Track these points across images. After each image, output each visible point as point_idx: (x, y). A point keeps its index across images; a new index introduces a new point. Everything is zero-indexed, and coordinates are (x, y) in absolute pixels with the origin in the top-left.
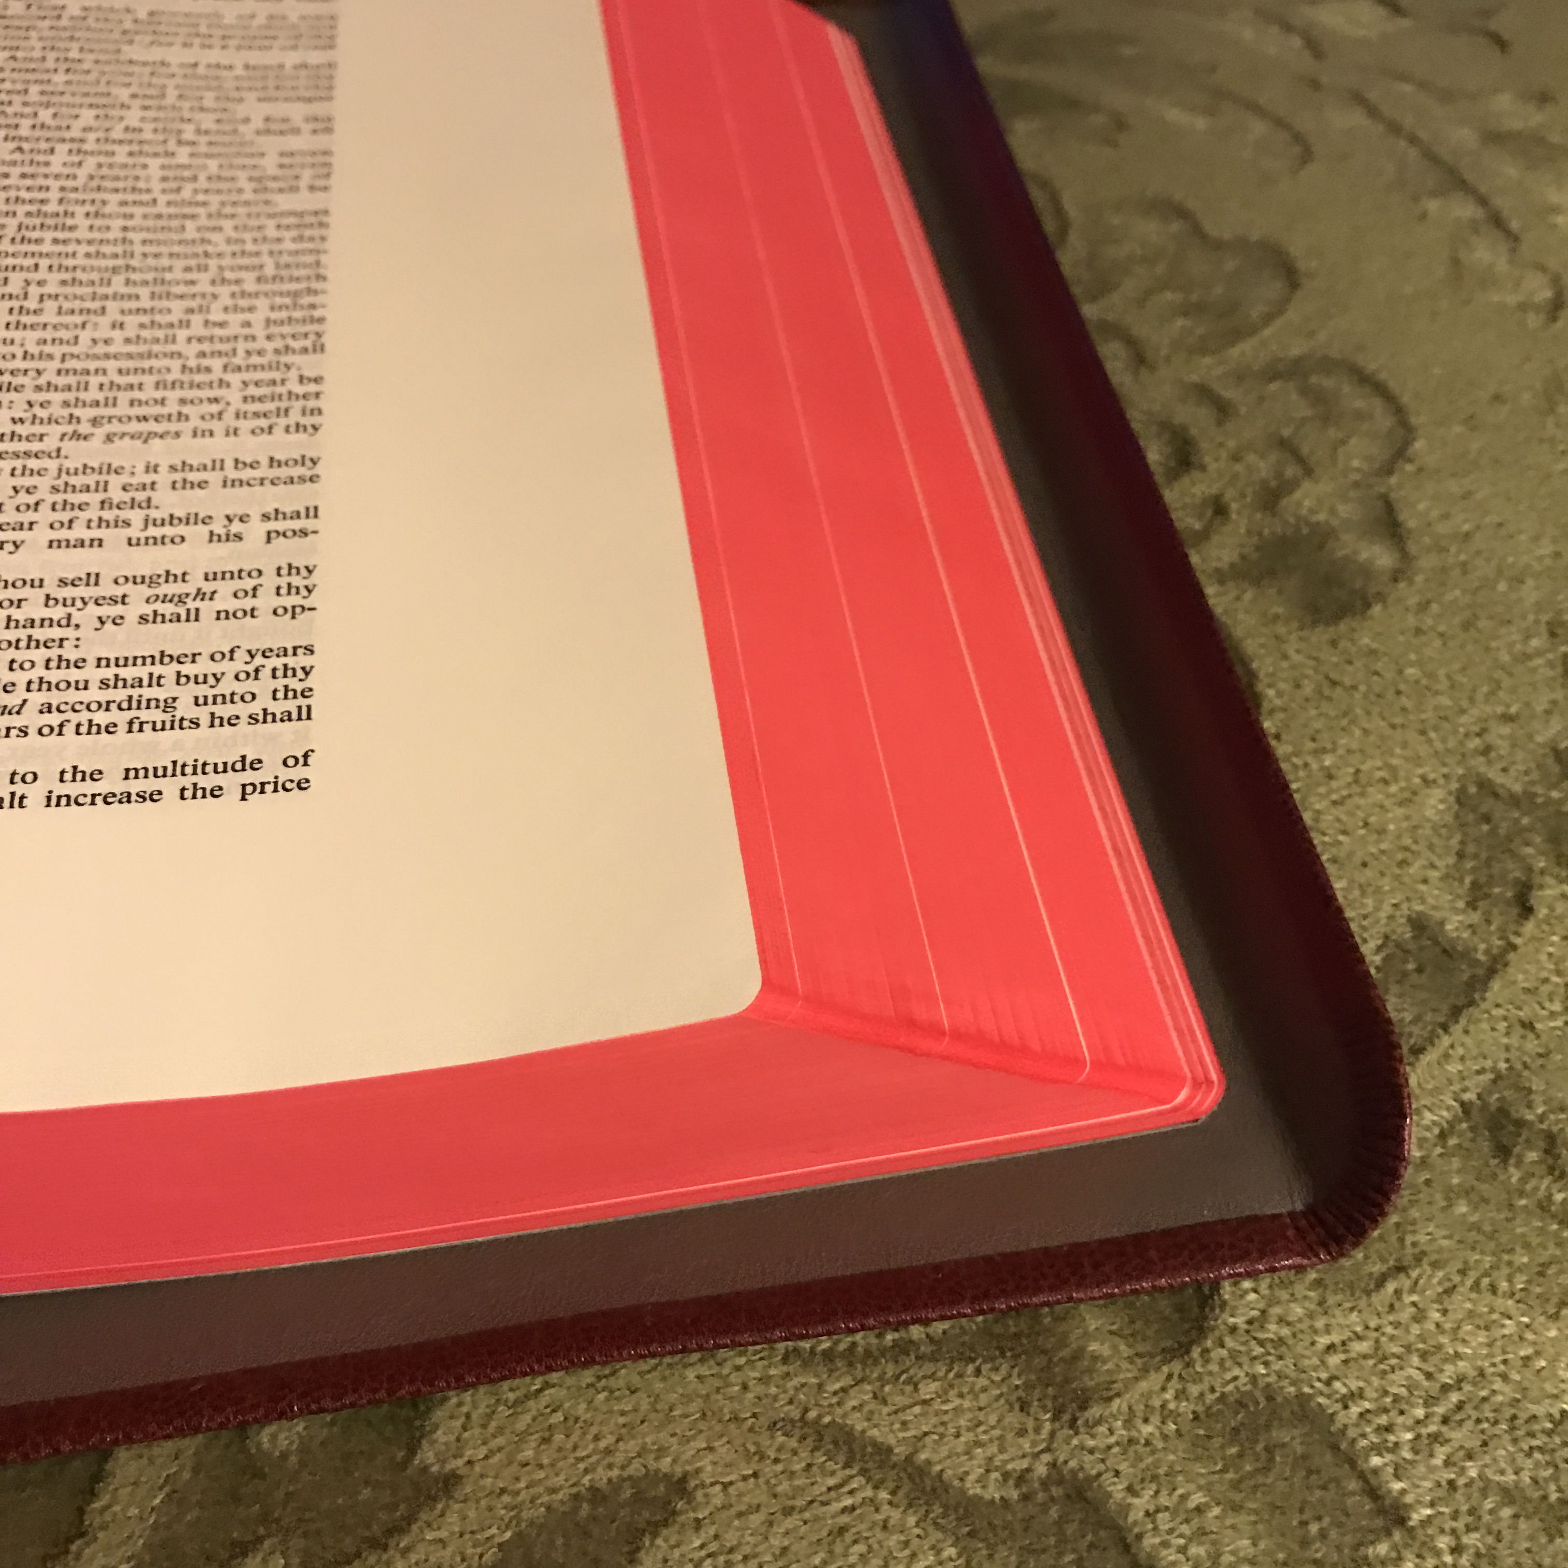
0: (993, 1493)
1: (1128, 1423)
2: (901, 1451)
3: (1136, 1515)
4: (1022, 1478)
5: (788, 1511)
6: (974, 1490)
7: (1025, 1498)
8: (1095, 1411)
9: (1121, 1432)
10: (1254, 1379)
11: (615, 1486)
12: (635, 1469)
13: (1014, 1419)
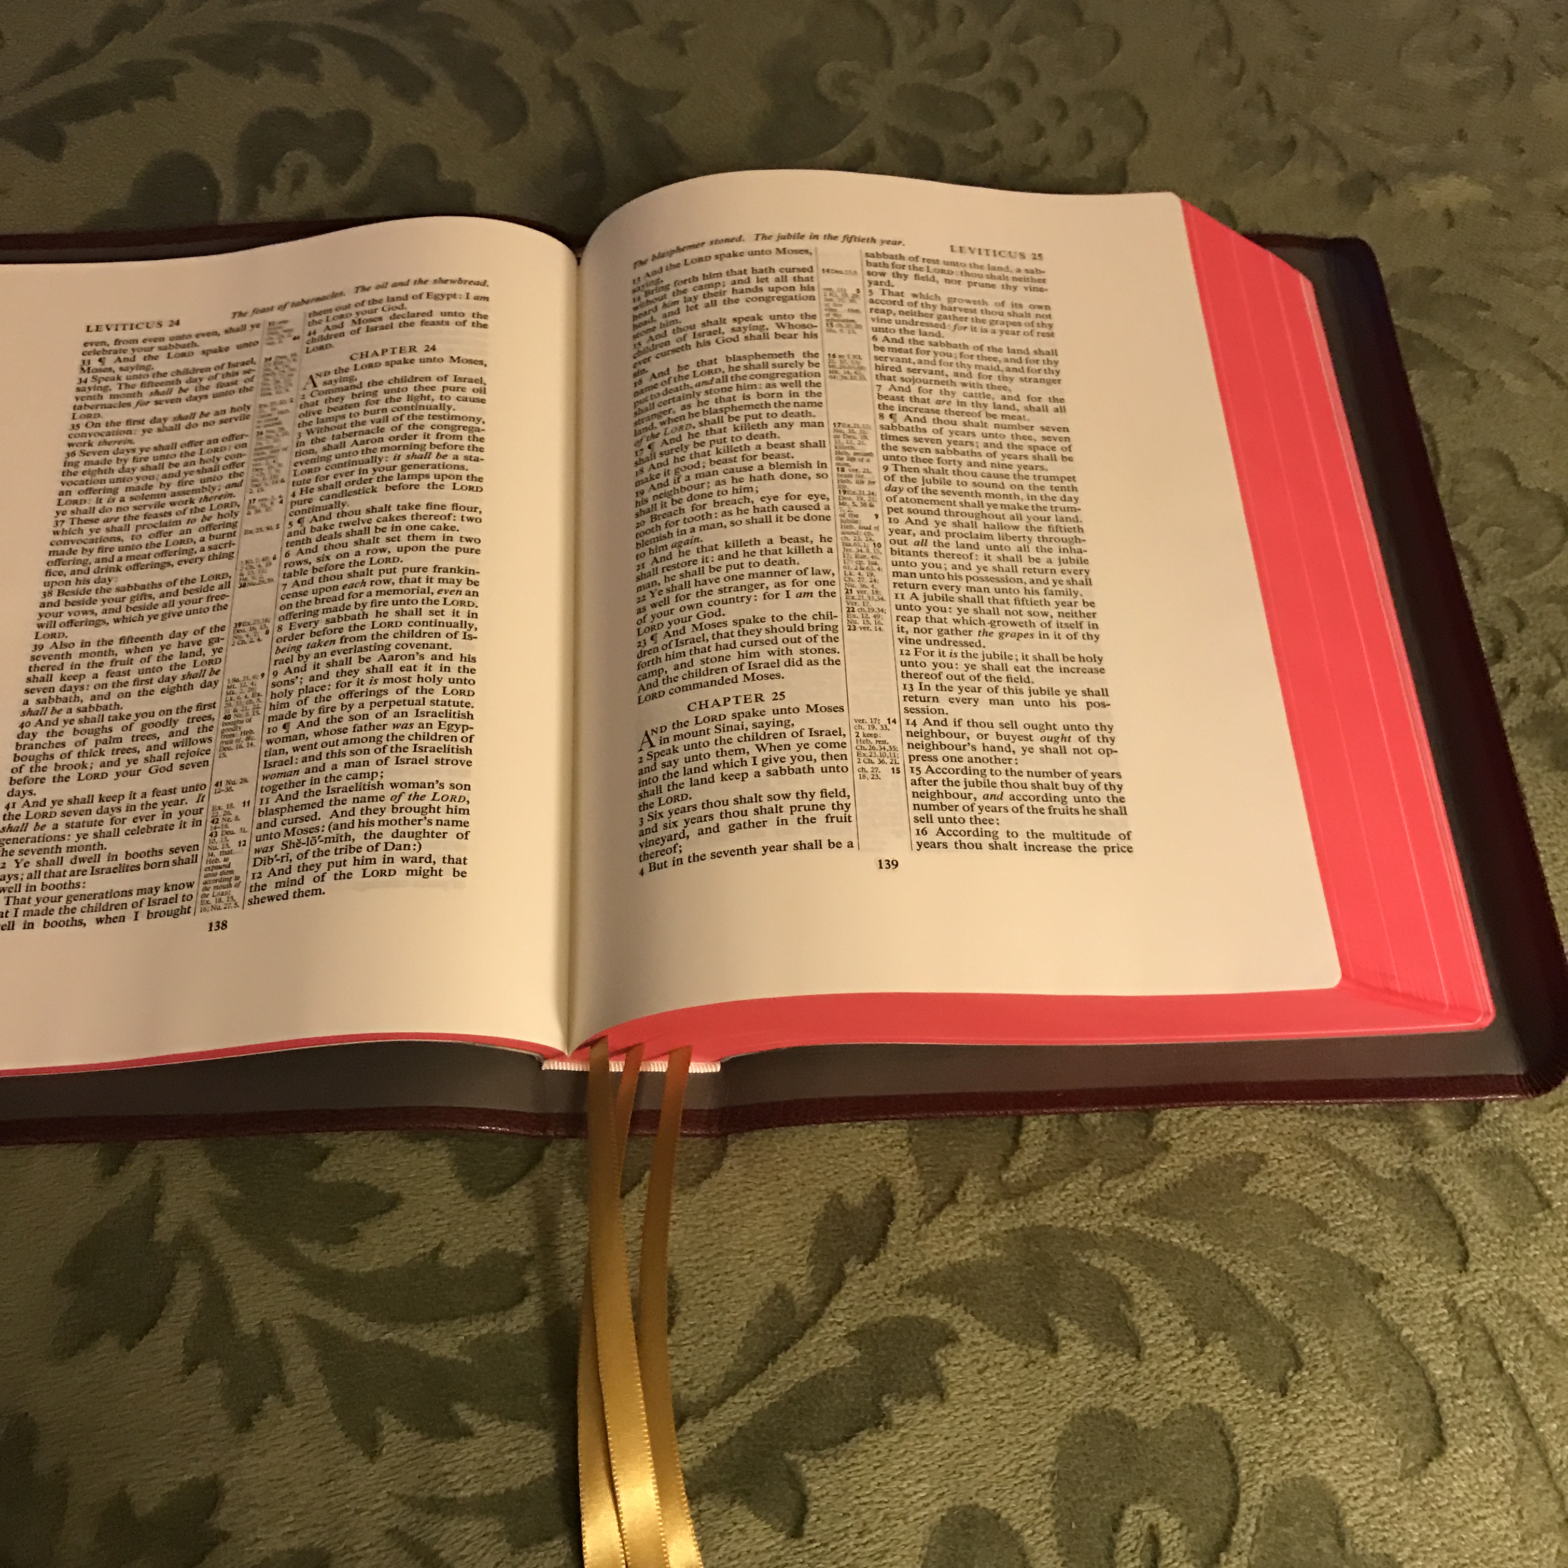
0: (1388, 1176)
1: (1444, 1155)
2: (1350, 1155)
3: (1445, 1192)
4: (1398, 1171)
5: (1305, 1174)
6: (1380, 1174)
7: (1400, 1179)
8: (1431, 1149)
9: (1441, 1159)
10: (1495, 1143)
11: (1234, 1155)
12: (1243, 1148)
13: (1396, 1147)
